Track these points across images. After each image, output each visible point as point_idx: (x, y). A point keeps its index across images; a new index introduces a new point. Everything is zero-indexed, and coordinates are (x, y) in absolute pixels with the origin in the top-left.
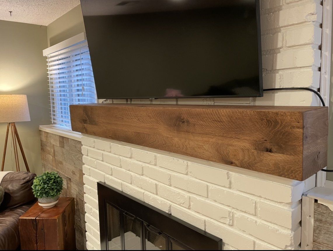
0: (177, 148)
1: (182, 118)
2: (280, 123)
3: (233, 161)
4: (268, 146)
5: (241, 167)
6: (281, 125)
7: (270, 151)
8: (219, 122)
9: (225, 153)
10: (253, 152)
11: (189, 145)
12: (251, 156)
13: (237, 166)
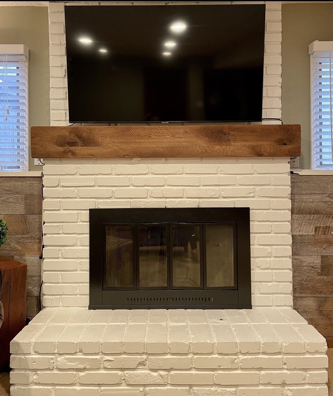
0: (218, 153)
1: (224, 132)
2: (290, 130)
3: (264, 153)
4: (285, 142)
5: (269, 156)
6: (291, 131)
7: (286, 144)
8: (254, 132)
9: (259, 150)
10: (276, 147)
11: (230, 149)
12: (275, 149)
13: (266, 156)
